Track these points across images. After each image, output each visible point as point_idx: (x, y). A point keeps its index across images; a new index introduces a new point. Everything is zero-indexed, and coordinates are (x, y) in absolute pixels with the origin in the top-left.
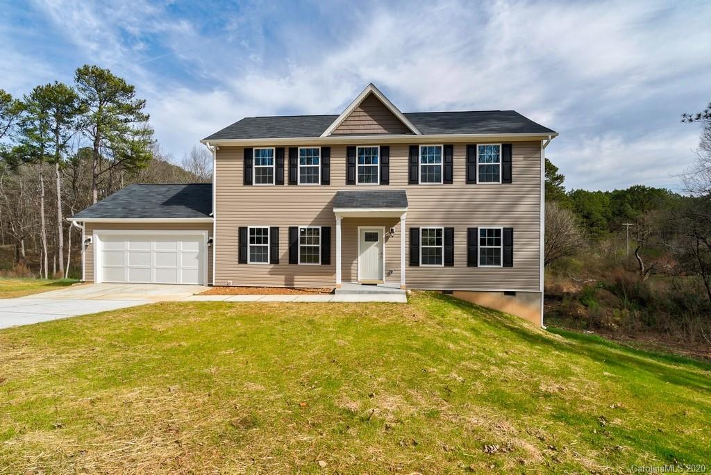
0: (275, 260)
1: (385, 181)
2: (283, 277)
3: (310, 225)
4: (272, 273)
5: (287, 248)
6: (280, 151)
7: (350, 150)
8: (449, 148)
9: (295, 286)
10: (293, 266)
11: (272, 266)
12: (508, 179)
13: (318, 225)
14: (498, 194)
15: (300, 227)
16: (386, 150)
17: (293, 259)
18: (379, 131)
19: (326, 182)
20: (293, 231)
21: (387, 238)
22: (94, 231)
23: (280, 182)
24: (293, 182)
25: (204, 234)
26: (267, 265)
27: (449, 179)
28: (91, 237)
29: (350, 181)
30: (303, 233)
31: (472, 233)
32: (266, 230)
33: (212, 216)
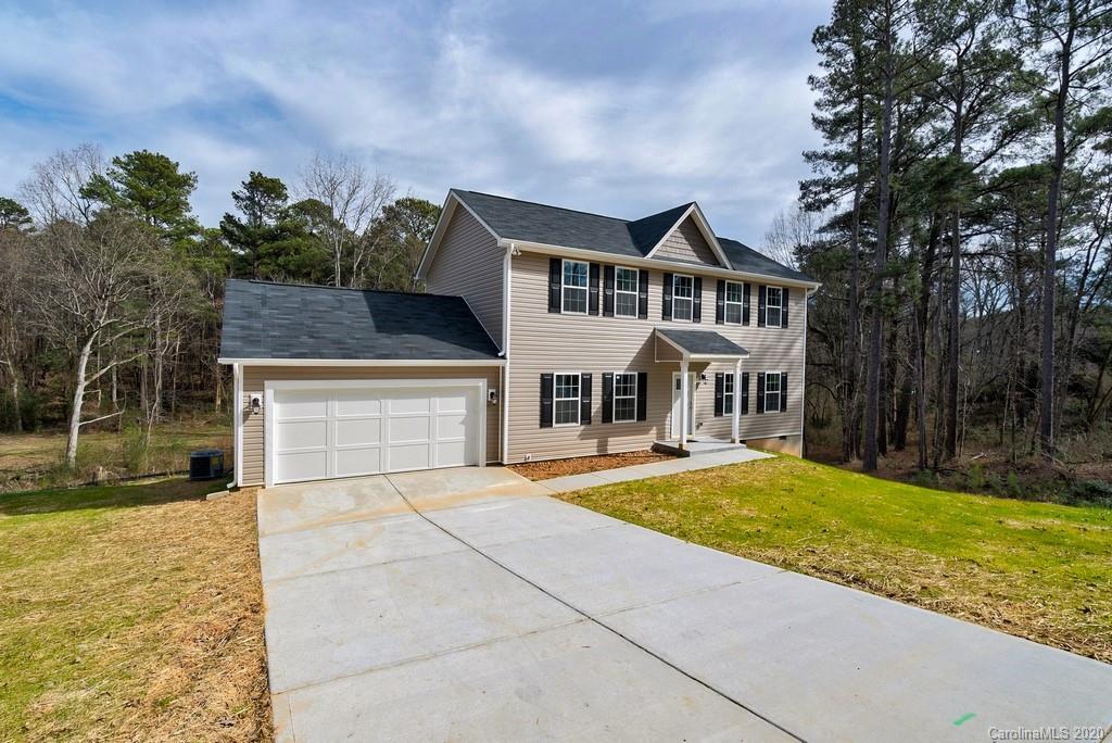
0: (586, 418)
1: (697, 317)
2: (596, 440)
3: (627, 370)
4: (583, 436)
5: (600, 402)
6: (595, 266)
7: (667, 277)
8: (748, 286)
9: (610, 452)
10: (608, 425)
11: (583, 427)
12: (785, 324)
13: (634, 370)
14: (780, 338)
15: (615, 373)
16: (699, 281)
17: (607, 417)
18: (693, 259)
19: (643, 313)
20: (607, 380)
21: (698, 384)
22: (266, 382)
23: (594, 310)
24: (608, 311)
25: (481, 384)
26: (576, 427)
27: (746, 320)
28: (258, 396)
29: (666, 314)
30: (618, 382)
31: (761, 379)
32: (576, 377)
33: (503, 357)
